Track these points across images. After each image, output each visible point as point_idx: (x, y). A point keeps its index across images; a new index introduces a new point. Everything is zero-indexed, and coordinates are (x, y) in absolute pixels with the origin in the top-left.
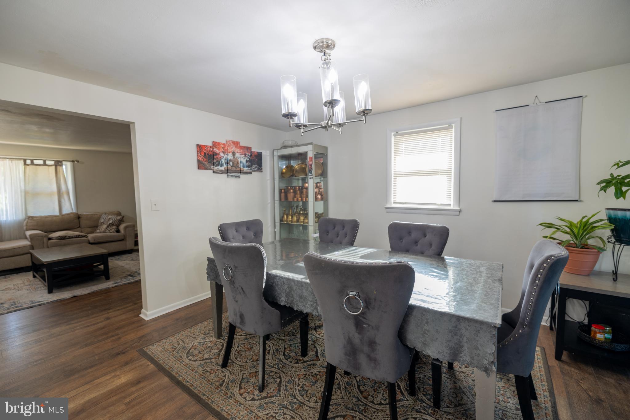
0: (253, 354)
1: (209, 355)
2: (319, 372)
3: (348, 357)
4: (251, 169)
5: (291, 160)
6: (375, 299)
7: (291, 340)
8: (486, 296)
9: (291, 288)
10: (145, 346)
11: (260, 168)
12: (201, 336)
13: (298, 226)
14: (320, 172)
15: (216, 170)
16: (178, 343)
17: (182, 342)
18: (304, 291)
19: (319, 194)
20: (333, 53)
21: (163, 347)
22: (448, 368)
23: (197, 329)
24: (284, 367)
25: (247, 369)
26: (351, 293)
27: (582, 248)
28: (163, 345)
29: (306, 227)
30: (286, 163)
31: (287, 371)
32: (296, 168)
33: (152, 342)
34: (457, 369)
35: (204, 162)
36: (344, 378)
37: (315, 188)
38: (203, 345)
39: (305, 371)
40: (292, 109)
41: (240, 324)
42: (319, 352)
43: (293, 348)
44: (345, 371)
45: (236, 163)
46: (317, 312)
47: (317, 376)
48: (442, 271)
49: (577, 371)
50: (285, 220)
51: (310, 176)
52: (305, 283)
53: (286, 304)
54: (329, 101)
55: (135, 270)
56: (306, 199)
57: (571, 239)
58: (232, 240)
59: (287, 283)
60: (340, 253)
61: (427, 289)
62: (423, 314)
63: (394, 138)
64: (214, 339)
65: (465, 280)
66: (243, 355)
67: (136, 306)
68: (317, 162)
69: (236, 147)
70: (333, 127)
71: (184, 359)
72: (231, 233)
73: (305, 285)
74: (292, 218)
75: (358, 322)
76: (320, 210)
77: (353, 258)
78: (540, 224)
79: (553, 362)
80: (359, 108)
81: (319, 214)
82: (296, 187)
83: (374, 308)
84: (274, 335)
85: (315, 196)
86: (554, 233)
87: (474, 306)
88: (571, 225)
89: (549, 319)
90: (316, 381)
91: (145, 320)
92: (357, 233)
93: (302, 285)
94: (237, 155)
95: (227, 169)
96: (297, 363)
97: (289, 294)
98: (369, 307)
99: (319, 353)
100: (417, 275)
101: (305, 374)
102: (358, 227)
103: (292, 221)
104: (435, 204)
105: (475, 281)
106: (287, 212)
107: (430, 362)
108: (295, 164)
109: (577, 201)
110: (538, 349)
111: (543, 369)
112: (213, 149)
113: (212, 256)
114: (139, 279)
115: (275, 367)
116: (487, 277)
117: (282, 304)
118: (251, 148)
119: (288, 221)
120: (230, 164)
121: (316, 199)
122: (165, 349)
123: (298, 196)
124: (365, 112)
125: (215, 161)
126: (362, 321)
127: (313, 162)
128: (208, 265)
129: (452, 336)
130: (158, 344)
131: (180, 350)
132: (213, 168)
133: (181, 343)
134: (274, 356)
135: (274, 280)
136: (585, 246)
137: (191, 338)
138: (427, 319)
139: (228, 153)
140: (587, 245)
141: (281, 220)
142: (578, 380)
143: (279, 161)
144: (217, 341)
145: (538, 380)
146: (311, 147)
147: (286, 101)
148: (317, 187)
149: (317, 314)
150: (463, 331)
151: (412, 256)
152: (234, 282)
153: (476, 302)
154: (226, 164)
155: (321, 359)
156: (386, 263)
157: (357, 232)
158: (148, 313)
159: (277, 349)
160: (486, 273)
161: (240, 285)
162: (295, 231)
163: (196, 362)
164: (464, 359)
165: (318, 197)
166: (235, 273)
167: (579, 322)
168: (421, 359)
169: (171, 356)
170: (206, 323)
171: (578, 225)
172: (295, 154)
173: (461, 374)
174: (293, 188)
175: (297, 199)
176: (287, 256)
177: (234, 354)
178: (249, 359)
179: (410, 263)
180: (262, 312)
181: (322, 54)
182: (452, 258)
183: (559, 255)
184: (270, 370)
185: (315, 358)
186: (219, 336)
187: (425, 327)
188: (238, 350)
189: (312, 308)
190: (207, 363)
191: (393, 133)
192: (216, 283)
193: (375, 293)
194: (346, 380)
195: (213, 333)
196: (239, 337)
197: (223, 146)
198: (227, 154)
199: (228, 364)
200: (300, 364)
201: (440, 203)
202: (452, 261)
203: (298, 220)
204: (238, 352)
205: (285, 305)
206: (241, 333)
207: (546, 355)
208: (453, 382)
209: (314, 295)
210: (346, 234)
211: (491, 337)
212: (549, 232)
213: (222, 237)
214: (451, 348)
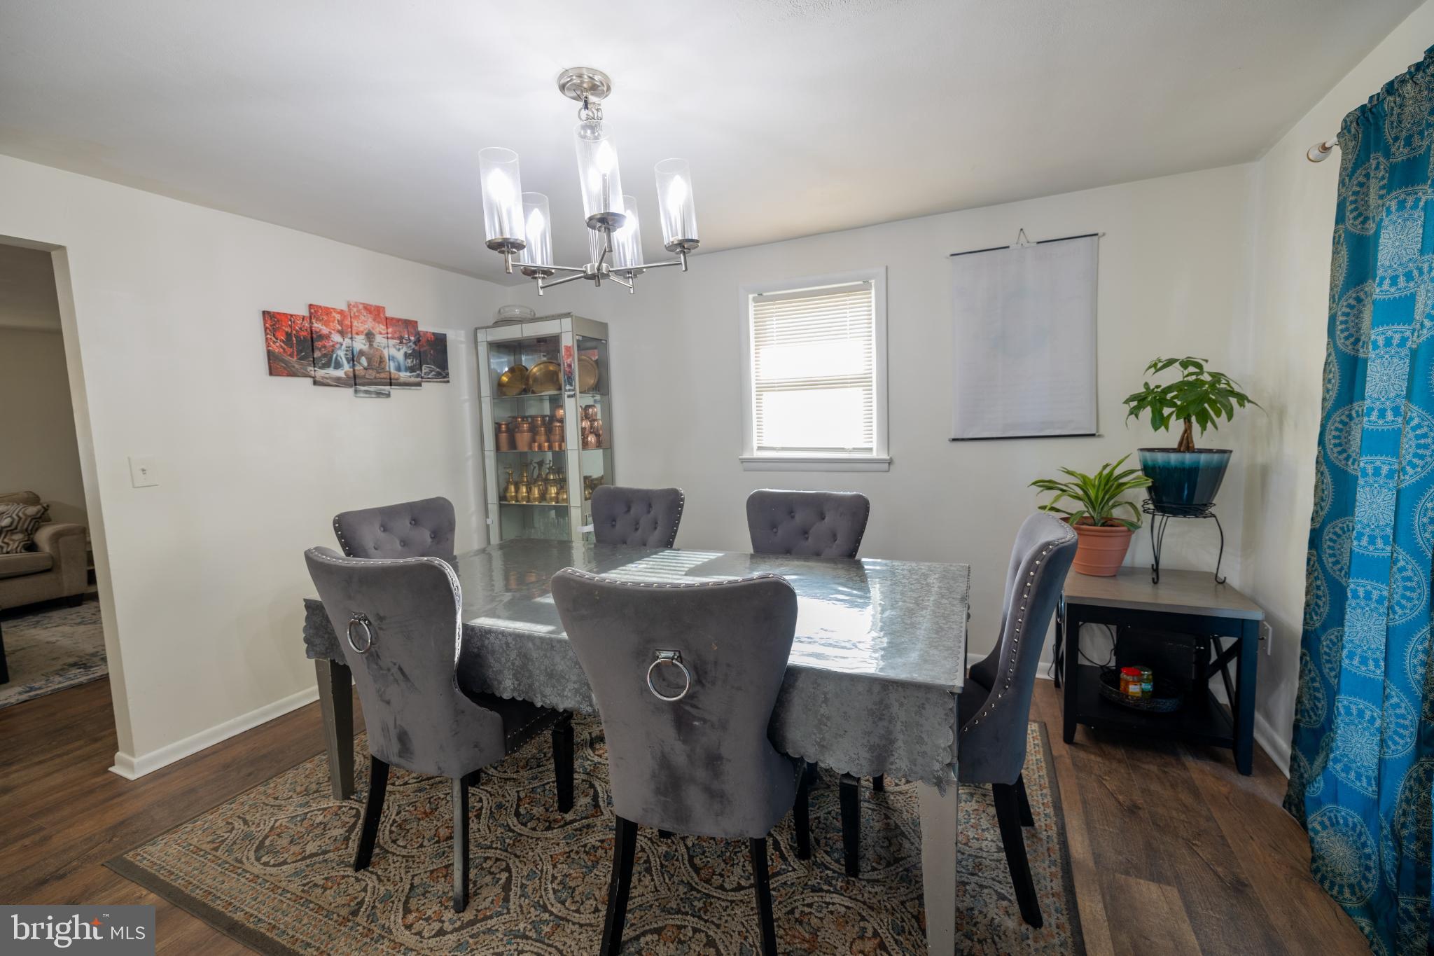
0: (439, 824)
1: (319, 843)
2: (602, 841)
3: (663, 798)
4: (418, 376)
5: (521, 354)
6: (716, 663)
7: (534, 778)
8: (937, 632)
9: (525, 656)
10: (129, 848)
11: (442, 372)
12: (297, 800)
13: (544, 510)
14: (591, 381)
15: (323, 378)
16: (230, 827)
17: (241, 823)
18: (558, 659)
19: (591, 433)
20: (608, 105)
21: (185, 844)
22: (874, 789)
23: (283, 785)
24: (517, 844)
25: (424, 863)
26: (663, 654)
27: (1103, 525)
28: (184, 837)
29: (563, 511)
30: (509, 362)
31: (525, 851)
32: (535, 374)
33: (149, 835)
34: (891, 788)
35: (287, 358)
36: (658, 846)
37: (582, 420)
38: (302, 821)
39: (567, 843)
40: (511, 229)
41: (400, 756)
42: (601, 795)
43: (538, 796)
44: (660, 831)
45: (377, 359)
46: (591, 705)
47: (596, 852)
48: (855, 589)
49: (1099, 759)
50: (511, 497)
51: (569, 390)
52: (560, 641)
53: (515, 694)
54: (599, 216)
55: (92, 650)
56: (560, 446)
57: (1086, 509)
58: (372, 551)
59: (515, 645)
60: (641, 565)
61: (826, 630)
62: (816, 683)
63: (755, 307)
64: (333, 803)
65: (900, 604)
66: (414, 831)
67: (98, 745)
68: (583, 357)
69: (374, 320)
70: (613, 277)
71: (247, 866)
72: (369, 535)
73: (558, 646)
74: (529, 491)
75: (682, 717)
76: (596, 471)
77: (670, 576)
78: (1034, 483)
79: (1060, 748)
80: (670, 235)
81: (592, 480)
82: (537, 417)
83: (713, 683)
84: (491, 771)
85: (580, 437)
86: (1057, 499)
87: (914, 656)
88: (1085, 483)
89: (1054, 665)
90: (595, 863)
91: (127, 780)
92: (679, 519)
93: (553, 647)
94: (379, 340)
95: (352, 375)
96: (549, 828)
97: (522, 672)
98: (704, 681)
99: (600, 799)
100: (802, 601)
101: (568, 850)
102: (682, 506)
103: (528, 499)
104: (842, 450)
105: (918, 605)
106: (515, 478)
107: (838, 781)
108: (533, 364)
109: (1093, 435)
110: (1033, 728)
111: (1043, 764)
112: (311, 323)
113: (315, 595)
114: (106, 673)
115: (494, 846)
116: (941, 594)
117: (506, 696)
118: (416, 322)
119: (520, 498)
120: (359, 363)
121: (585, 445)
122: (192, 847)
123: (542, 438)
124: (685, 246)
125: (317, 354)
126: (689, 713)
127: (573, 359)
128: (307, 618)
129: (874, 722)
130: (167, 837)
131: (235, 843)
132: (313, 373)
133: (238, 824)
134: (491, 821)
135: (483, 641)
136: (1108, 522)
137: (268, 807)
138: (825, 694)
139: (355, 336)
140: (1111, 519)
141: (502, 497)
142: (1100, 776)
143: (490, 356)
144: (340, 807)
145: (1034, 788)
146: (567, 324)
147: (495, 210)
148: (586, 416)
149: (589, 709)
150: (895, 709)
151: (796, 563)
152: (377, 655)
153: (919, 646)
154: (349, 363)
155: (605, 812)
156: (736, 582)
157: (680, 517)
158: (135, 761)
159: (501, 803)
160: (940, 587)
161: (395, 661)
162: (539, 522)
163: (284, 867)
164: (898, 766)
165: (589, 439)
166: (381, 633)
167: (1102, 667)
168: (821, 779)
169: (209, 864)
170: (309, 765)
171: (1097, 483)
172: (529, 339)
173: (898, 797)
174: (530, 420)
175: (540, 447)
176: (521, 581)
177: (387, 832)
178: (427, 837)
179: (787, 578)
180: (457, 721)
181: (581, 104)
182: (879, 560)
183: (1060, 541)
184: (483, 855)
185: (591, 811)
186: (347, 791)
187: (822, 711)
188: (397, 819)
189: (578, 698)
190: (315, 864)
191: (751, 296)
192: (333, 662)
193: (716, 648)
194: (663, 849)
195: (331, 787)
196: (401, 788)
197: (338, 317)
198: (351, 338)
199: (372, 859)
200: (555, 831)
201: (850, 447)
202: (878, 568)
203: (543, 496)
204: (400, 826)
205: (513, 698)
206: (406, 779)
207: (1048, 736)
208: (883, 817)
209: (580, 667)
210: (657, 523)
211: (946, 715)
212: (1048, 497)
213: (344, 546)
214: (872, 748)
